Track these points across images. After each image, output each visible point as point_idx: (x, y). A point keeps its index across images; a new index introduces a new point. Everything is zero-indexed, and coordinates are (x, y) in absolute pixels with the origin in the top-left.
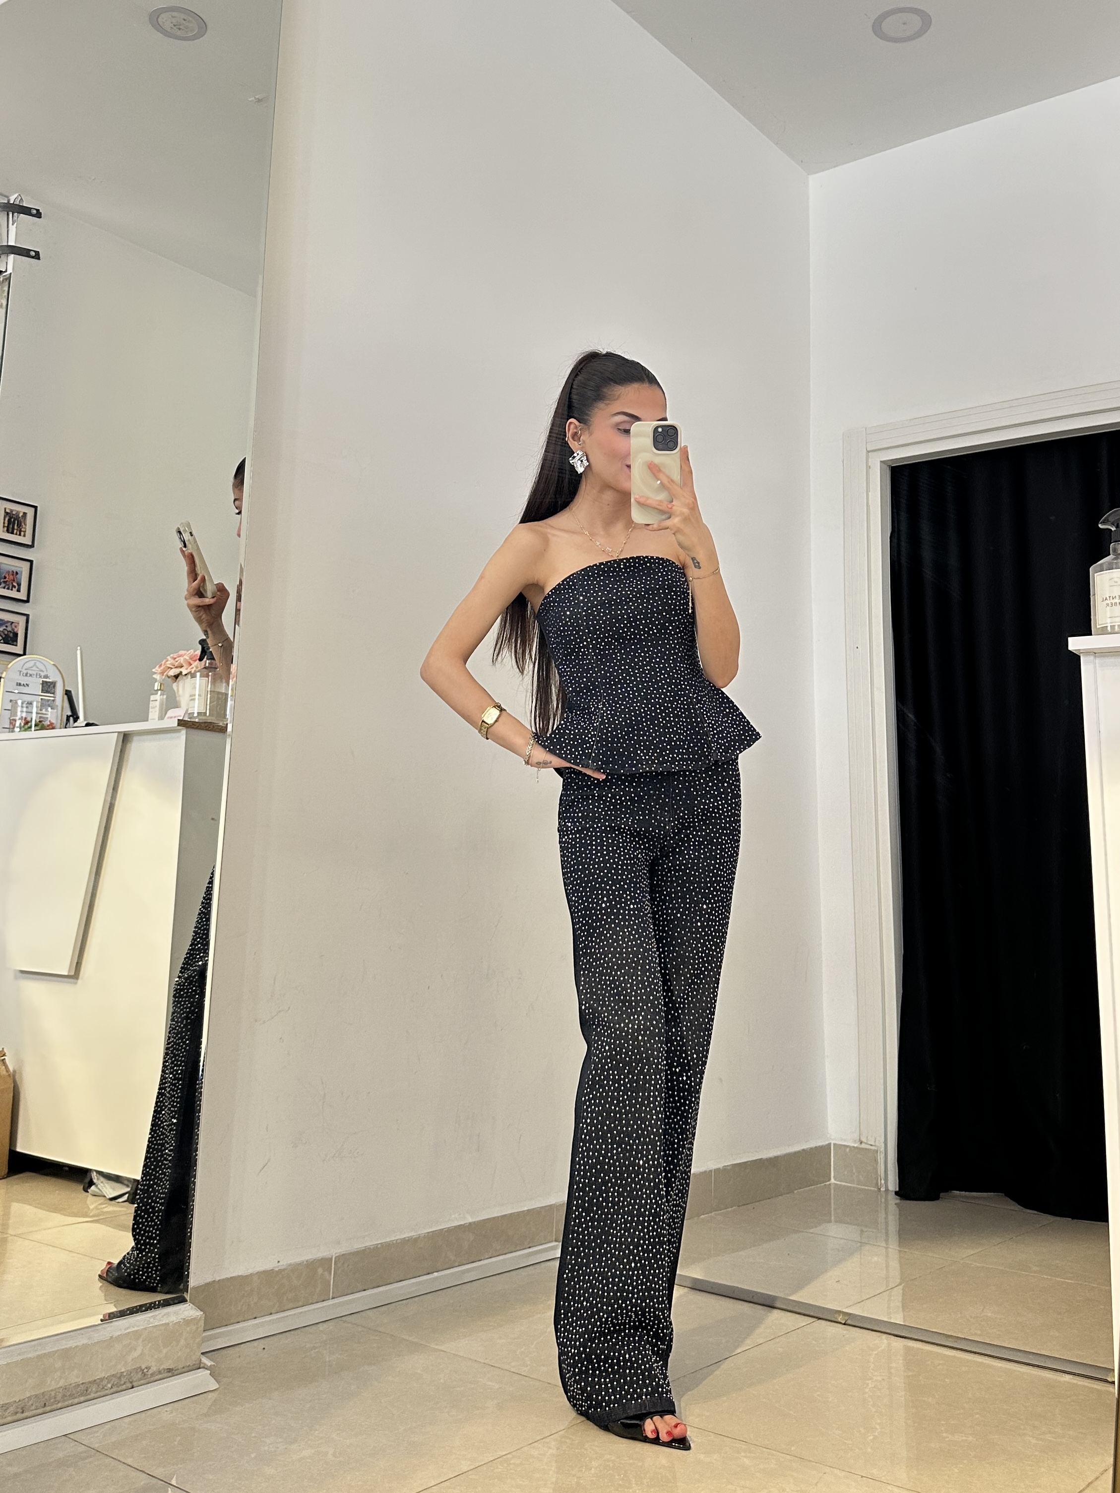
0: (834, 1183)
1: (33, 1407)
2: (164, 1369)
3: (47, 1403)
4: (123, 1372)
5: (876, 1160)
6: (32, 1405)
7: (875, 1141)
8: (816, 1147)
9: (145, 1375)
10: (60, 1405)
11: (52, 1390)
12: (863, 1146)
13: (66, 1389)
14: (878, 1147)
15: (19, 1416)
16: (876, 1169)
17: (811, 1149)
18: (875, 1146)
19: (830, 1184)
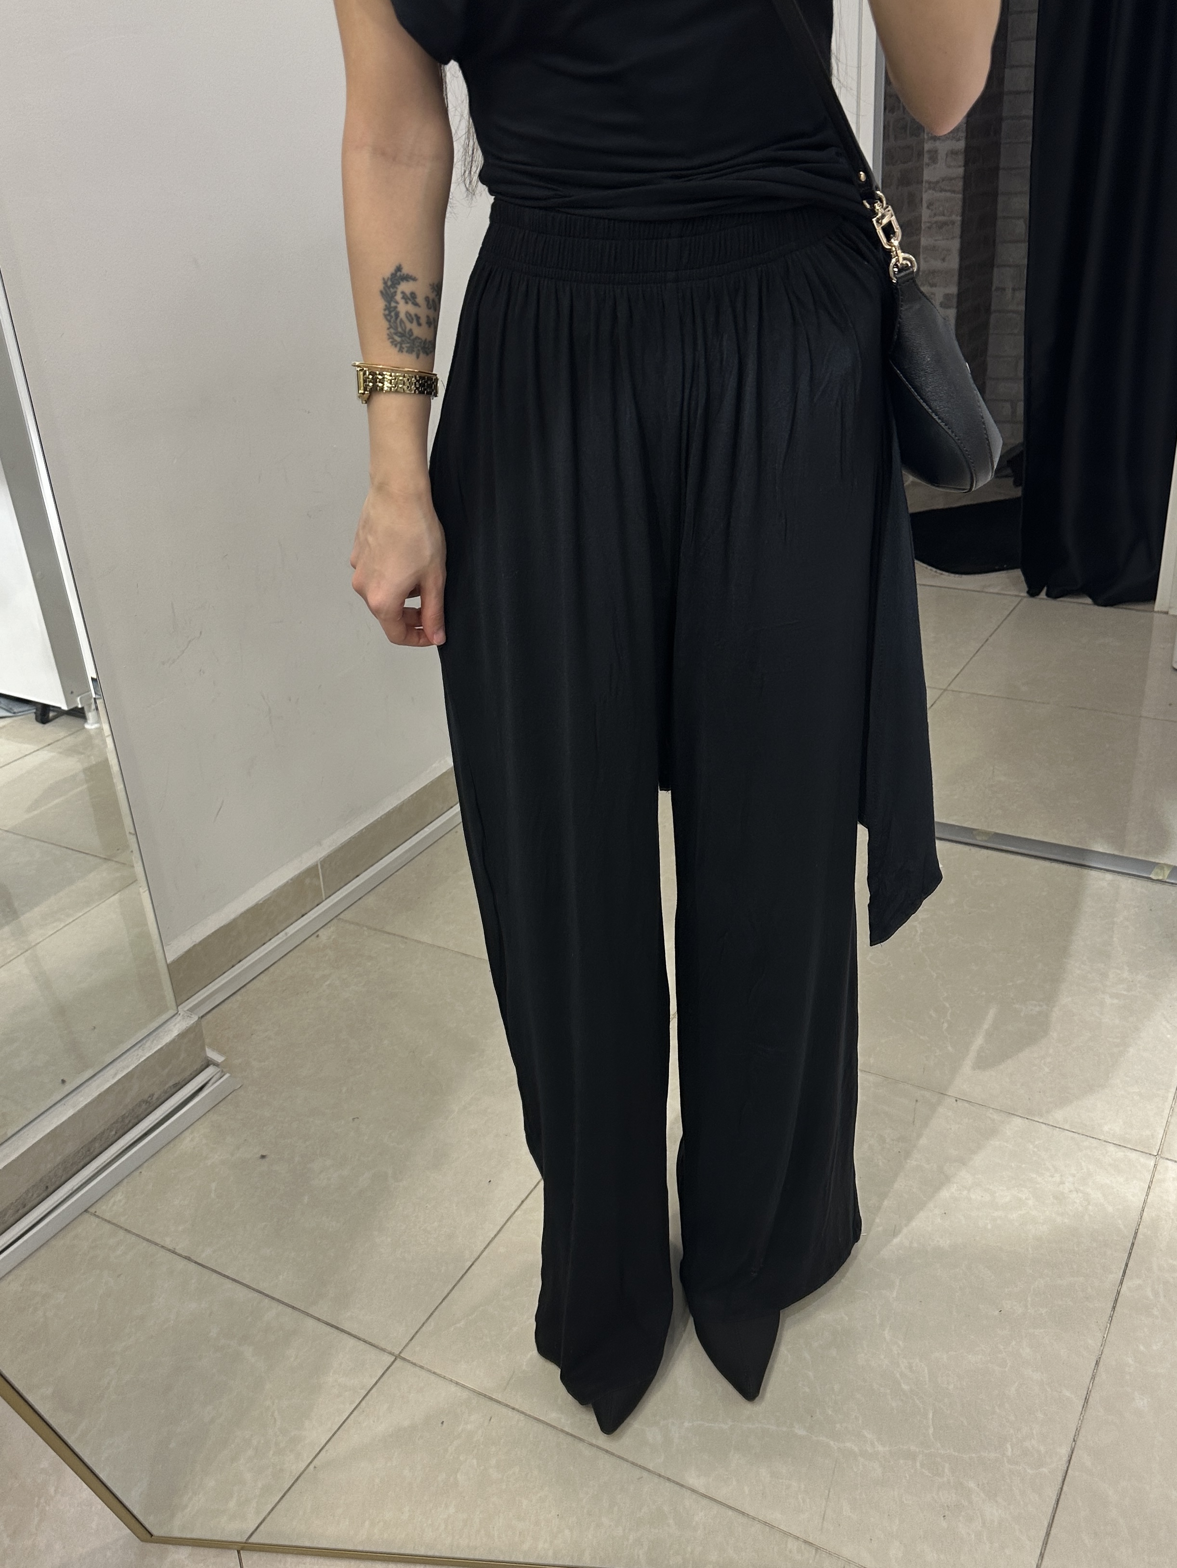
1: (35, 1196)
2: (170, 1087)
3: (48, 1185)
4: (125, 1114)
6: (32, 1195)
9: (150, 1103)
10: (63, 1179)
11: (50, 1172)
13: (65, 1162)
15: (21, 1212)
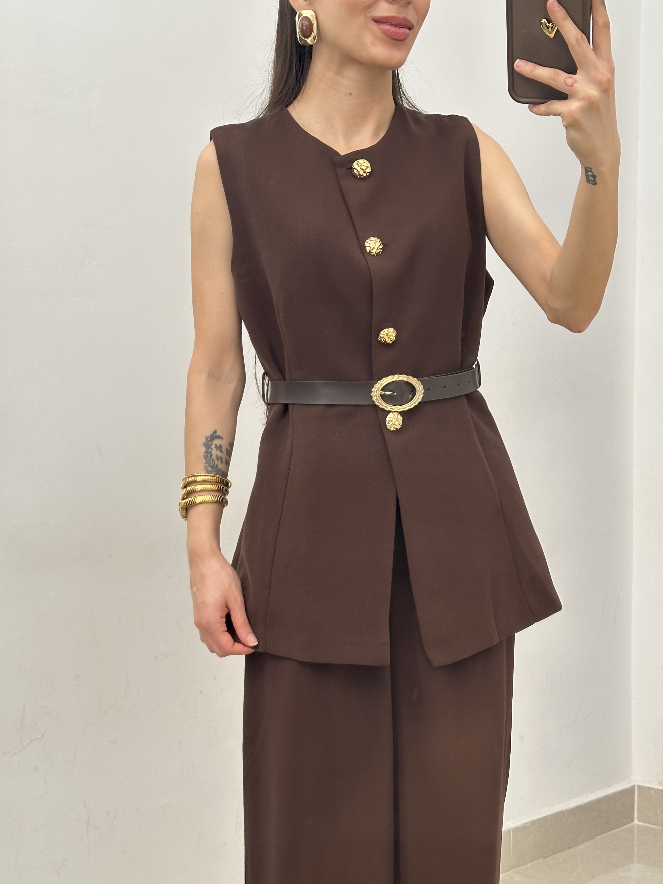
0: (639, 826)
8: (620, 792)
17: (615, 794)
19: (633, 827)
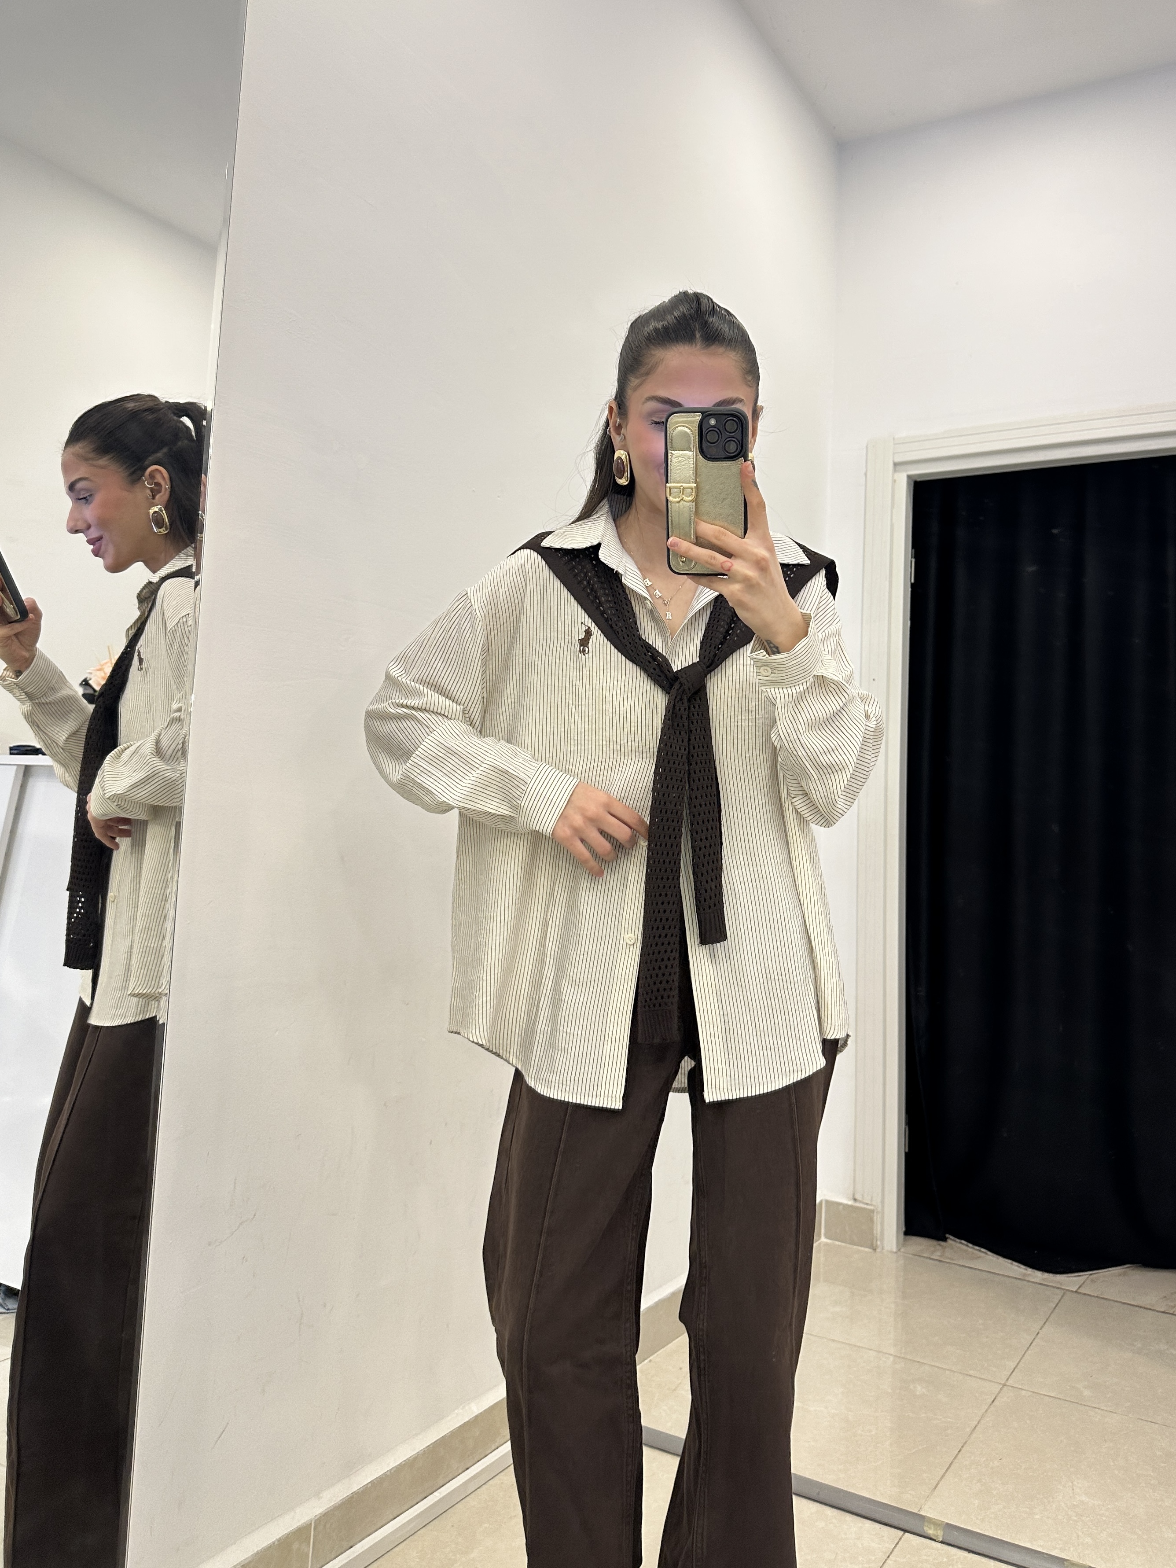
0: (825, 1242)
5: (872, 1220)
7: (872, 1200)
12: (858, 1204)
14: (874, 1206)
16: (872, 1229)
18: (871, 1205)
